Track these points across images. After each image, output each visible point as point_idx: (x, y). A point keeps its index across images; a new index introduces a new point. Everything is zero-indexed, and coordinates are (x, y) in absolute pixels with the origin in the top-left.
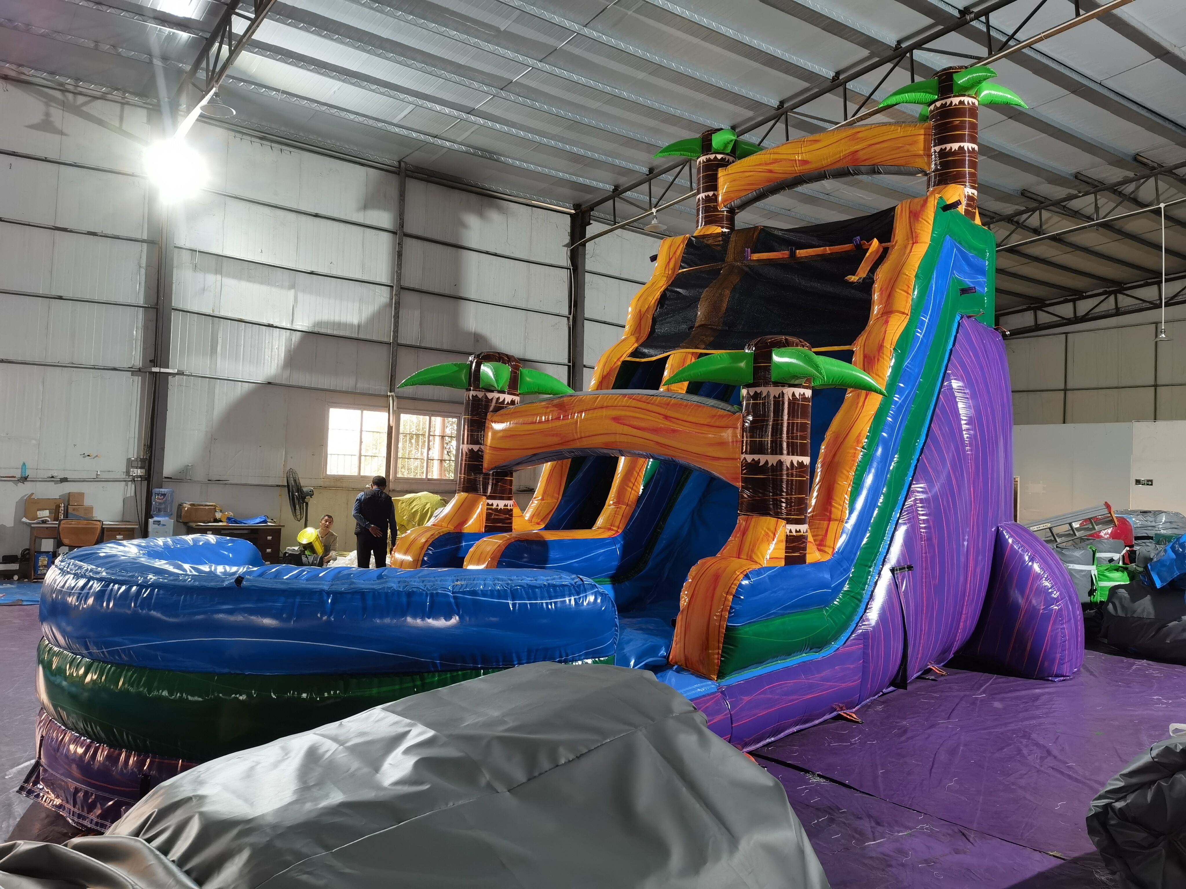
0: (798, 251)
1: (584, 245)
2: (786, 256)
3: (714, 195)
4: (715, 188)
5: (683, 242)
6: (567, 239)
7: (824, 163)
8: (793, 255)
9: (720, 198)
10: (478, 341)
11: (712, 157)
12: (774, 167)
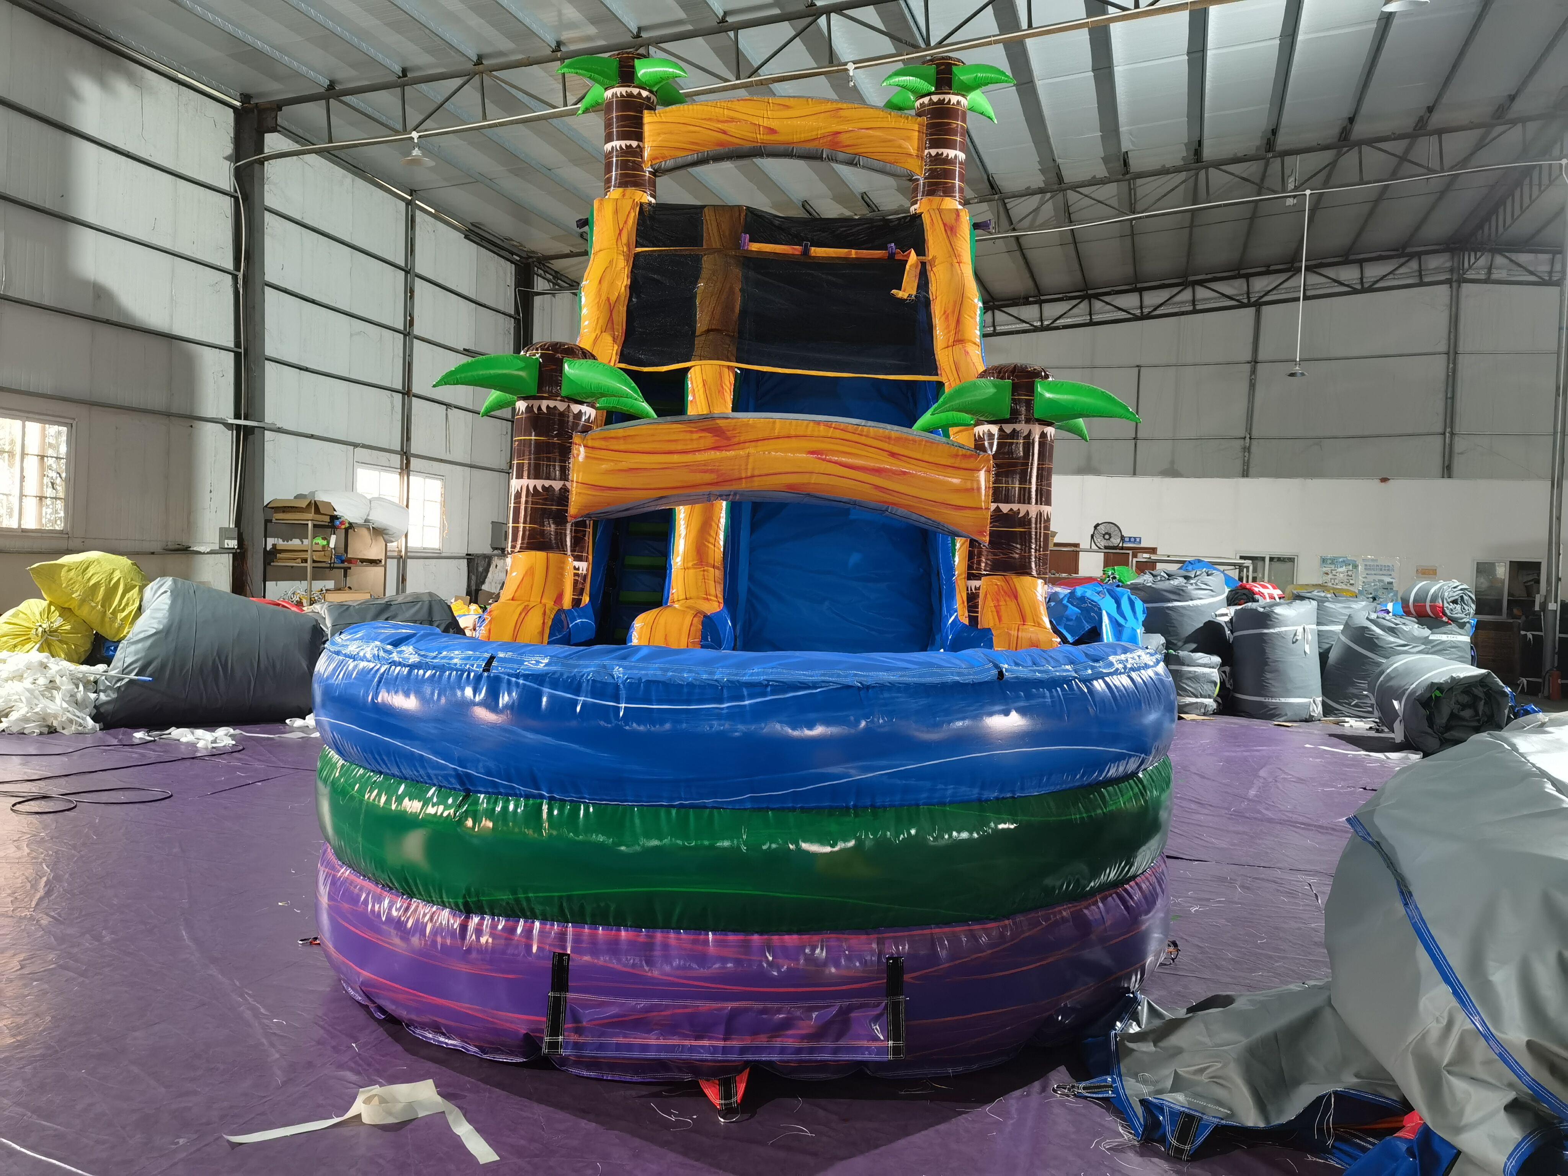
0: (813, 249)
1: (261, 162)
2: (797, 253)
3: (639, 146)
4: (639, 137)
5: (633, 208)
6: (229, 149)
7: (796, 138)
8: (806, 252)
9: (646, 154)
10: (99, 297)
11: (635, 91)
12: (730, 128)
